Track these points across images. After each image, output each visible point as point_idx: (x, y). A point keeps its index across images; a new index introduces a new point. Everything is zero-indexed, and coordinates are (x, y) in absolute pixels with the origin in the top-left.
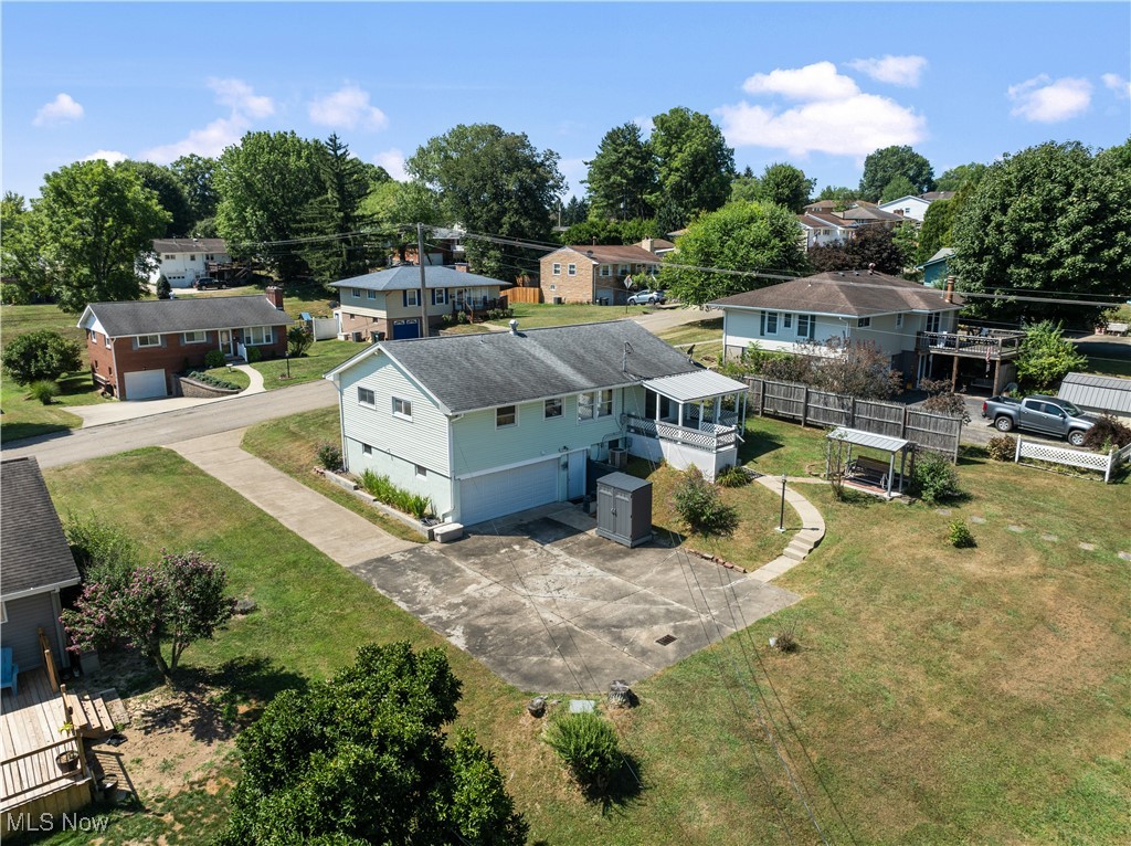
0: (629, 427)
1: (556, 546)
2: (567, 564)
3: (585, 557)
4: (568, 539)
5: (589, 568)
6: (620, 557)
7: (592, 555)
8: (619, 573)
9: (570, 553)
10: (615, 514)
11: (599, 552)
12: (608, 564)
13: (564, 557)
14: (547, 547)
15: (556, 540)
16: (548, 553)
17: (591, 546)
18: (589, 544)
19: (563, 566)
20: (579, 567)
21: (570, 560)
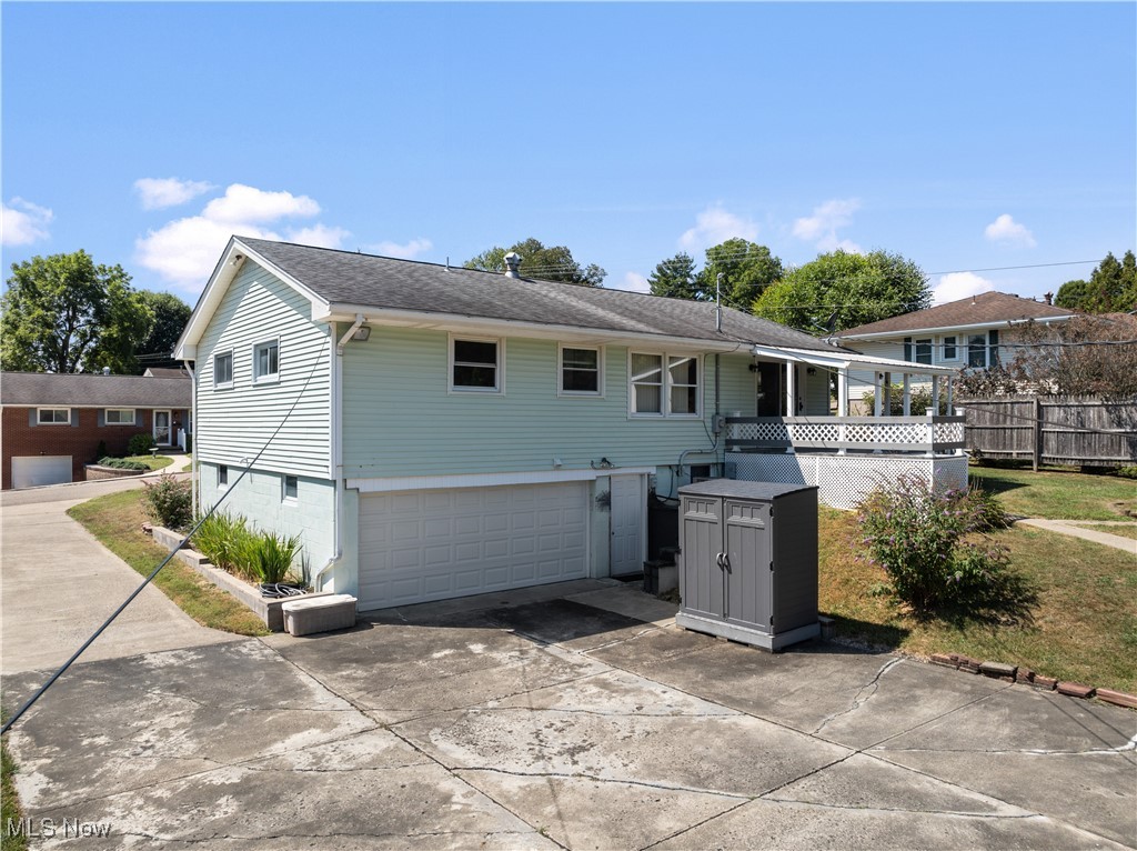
0: (730, 443)
1: (579, 646)
2: (604, 685)
3: (652, 670)
4: (607, 635)
5: (665, 695)
6: (751, 672)
7: (671, 665)
8: (759, 707)
9: (614, 660)
10: (726, 566)
11: (690, 661)
12: (723, 687)
13: (597, 668)
14: (556, 648)
15: (578, 635)
16: (556, 660)
17: (669, 648)
18: (662, 644)
19: (594, 689)
20: (639, 691)
21: (612, 675)
